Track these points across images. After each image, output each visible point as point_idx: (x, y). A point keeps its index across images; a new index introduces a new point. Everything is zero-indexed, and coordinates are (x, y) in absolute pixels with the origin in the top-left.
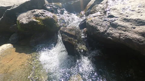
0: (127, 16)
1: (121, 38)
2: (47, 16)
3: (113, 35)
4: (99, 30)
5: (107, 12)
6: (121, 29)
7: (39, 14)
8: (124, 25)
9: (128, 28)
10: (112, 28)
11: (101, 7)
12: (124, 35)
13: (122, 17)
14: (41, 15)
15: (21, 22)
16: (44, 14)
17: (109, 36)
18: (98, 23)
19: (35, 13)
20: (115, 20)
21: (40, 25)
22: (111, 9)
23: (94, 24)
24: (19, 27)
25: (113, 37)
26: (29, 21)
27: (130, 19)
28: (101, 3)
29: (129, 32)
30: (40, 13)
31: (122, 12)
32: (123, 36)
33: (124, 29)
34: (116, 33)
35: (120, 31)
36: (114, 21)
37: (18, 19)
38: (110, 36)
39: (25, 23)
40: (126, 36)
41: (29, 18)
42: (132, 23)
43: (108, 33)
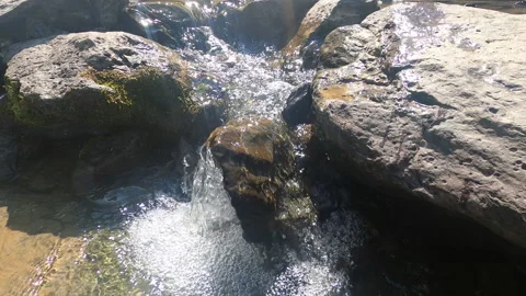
0: (494, 111)
1: (473, 202)
2: (144, 63)
3: (437, 183)
4: (376, 154)
5: (400, 74)
6: (470, 160)
7: (109, 55)
8: (485, 147)
9: (501, 161)
10: (430, 151)
11: (365, 42)
12: (484, 192)
13: (469, 109)
14: (119, 59)
15: (27, 89)
16: (130, 53)
17: (420, 182)
18: (373, 122)
19: (91, 52)
20: (444, 120)
21: (115, 107)
22: (414, 61)
23: (356, 124)
24: (17, 109)
25: (436, 190)
26: (68, 89)
27: (508, 126)
28: (365, 21)
29: (507, 182)
30: (115, 51)
31: (470, 86)
32: (481, 195)
33: (484, 163)
34: (448, 175)
35: (465, 171)
36: (438, 122)
37: (10, 73)
38: (422, 185)
39: (47, 97)
40: (494, 193)
41: (65, 74)
42: (514, 145)
43: (416, 172)
